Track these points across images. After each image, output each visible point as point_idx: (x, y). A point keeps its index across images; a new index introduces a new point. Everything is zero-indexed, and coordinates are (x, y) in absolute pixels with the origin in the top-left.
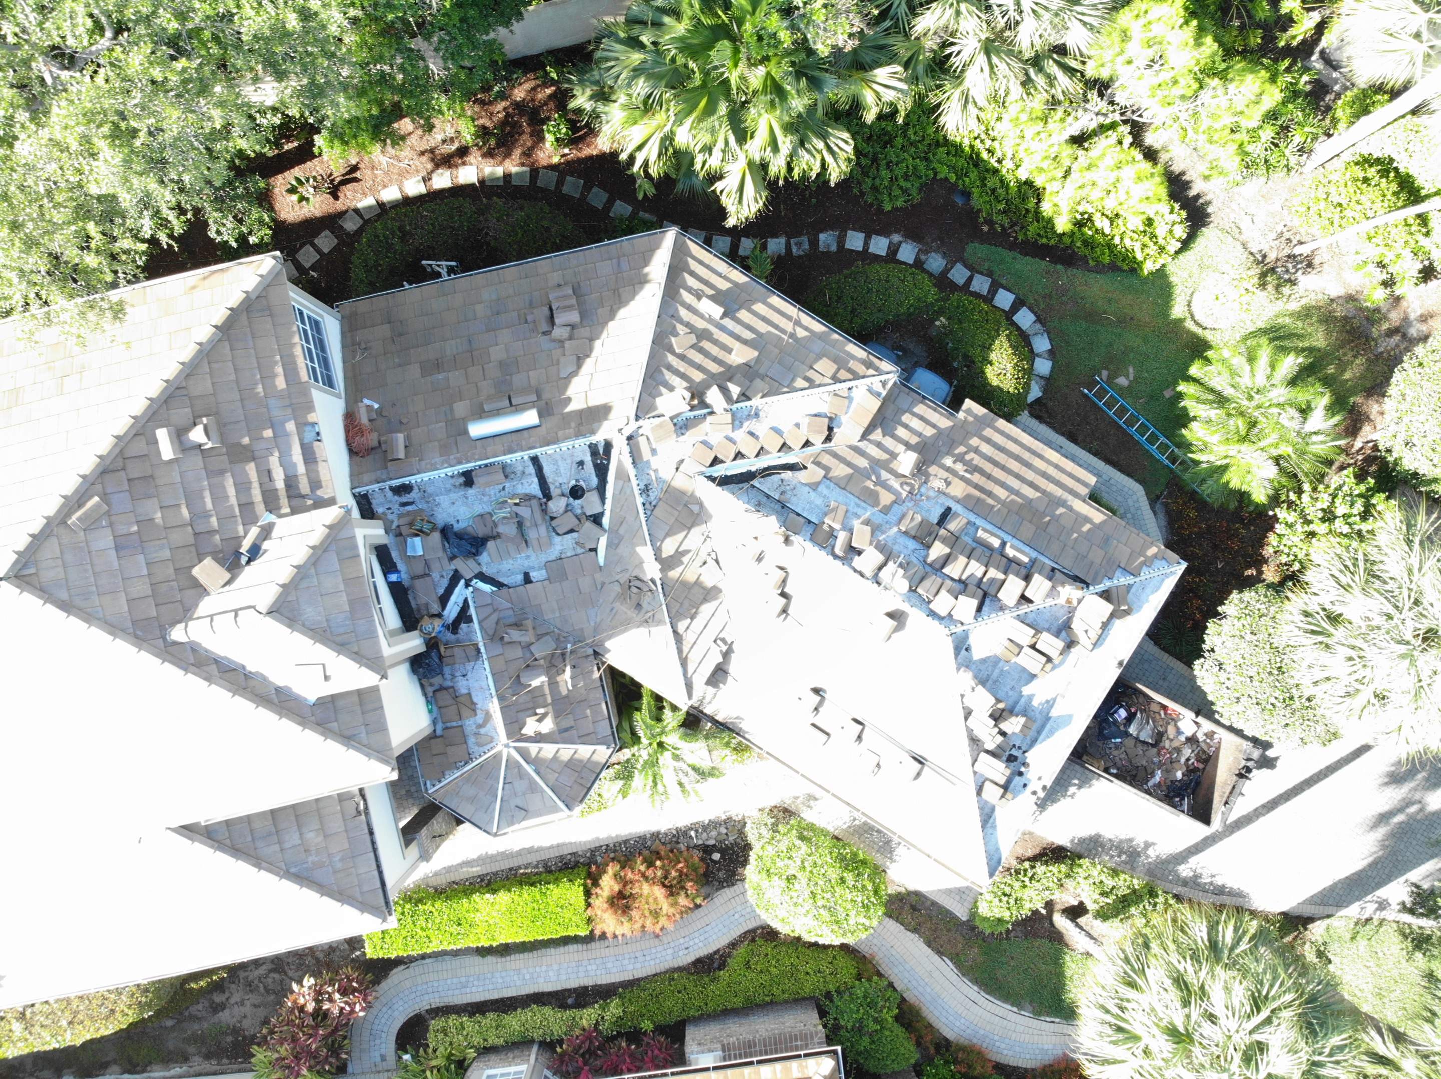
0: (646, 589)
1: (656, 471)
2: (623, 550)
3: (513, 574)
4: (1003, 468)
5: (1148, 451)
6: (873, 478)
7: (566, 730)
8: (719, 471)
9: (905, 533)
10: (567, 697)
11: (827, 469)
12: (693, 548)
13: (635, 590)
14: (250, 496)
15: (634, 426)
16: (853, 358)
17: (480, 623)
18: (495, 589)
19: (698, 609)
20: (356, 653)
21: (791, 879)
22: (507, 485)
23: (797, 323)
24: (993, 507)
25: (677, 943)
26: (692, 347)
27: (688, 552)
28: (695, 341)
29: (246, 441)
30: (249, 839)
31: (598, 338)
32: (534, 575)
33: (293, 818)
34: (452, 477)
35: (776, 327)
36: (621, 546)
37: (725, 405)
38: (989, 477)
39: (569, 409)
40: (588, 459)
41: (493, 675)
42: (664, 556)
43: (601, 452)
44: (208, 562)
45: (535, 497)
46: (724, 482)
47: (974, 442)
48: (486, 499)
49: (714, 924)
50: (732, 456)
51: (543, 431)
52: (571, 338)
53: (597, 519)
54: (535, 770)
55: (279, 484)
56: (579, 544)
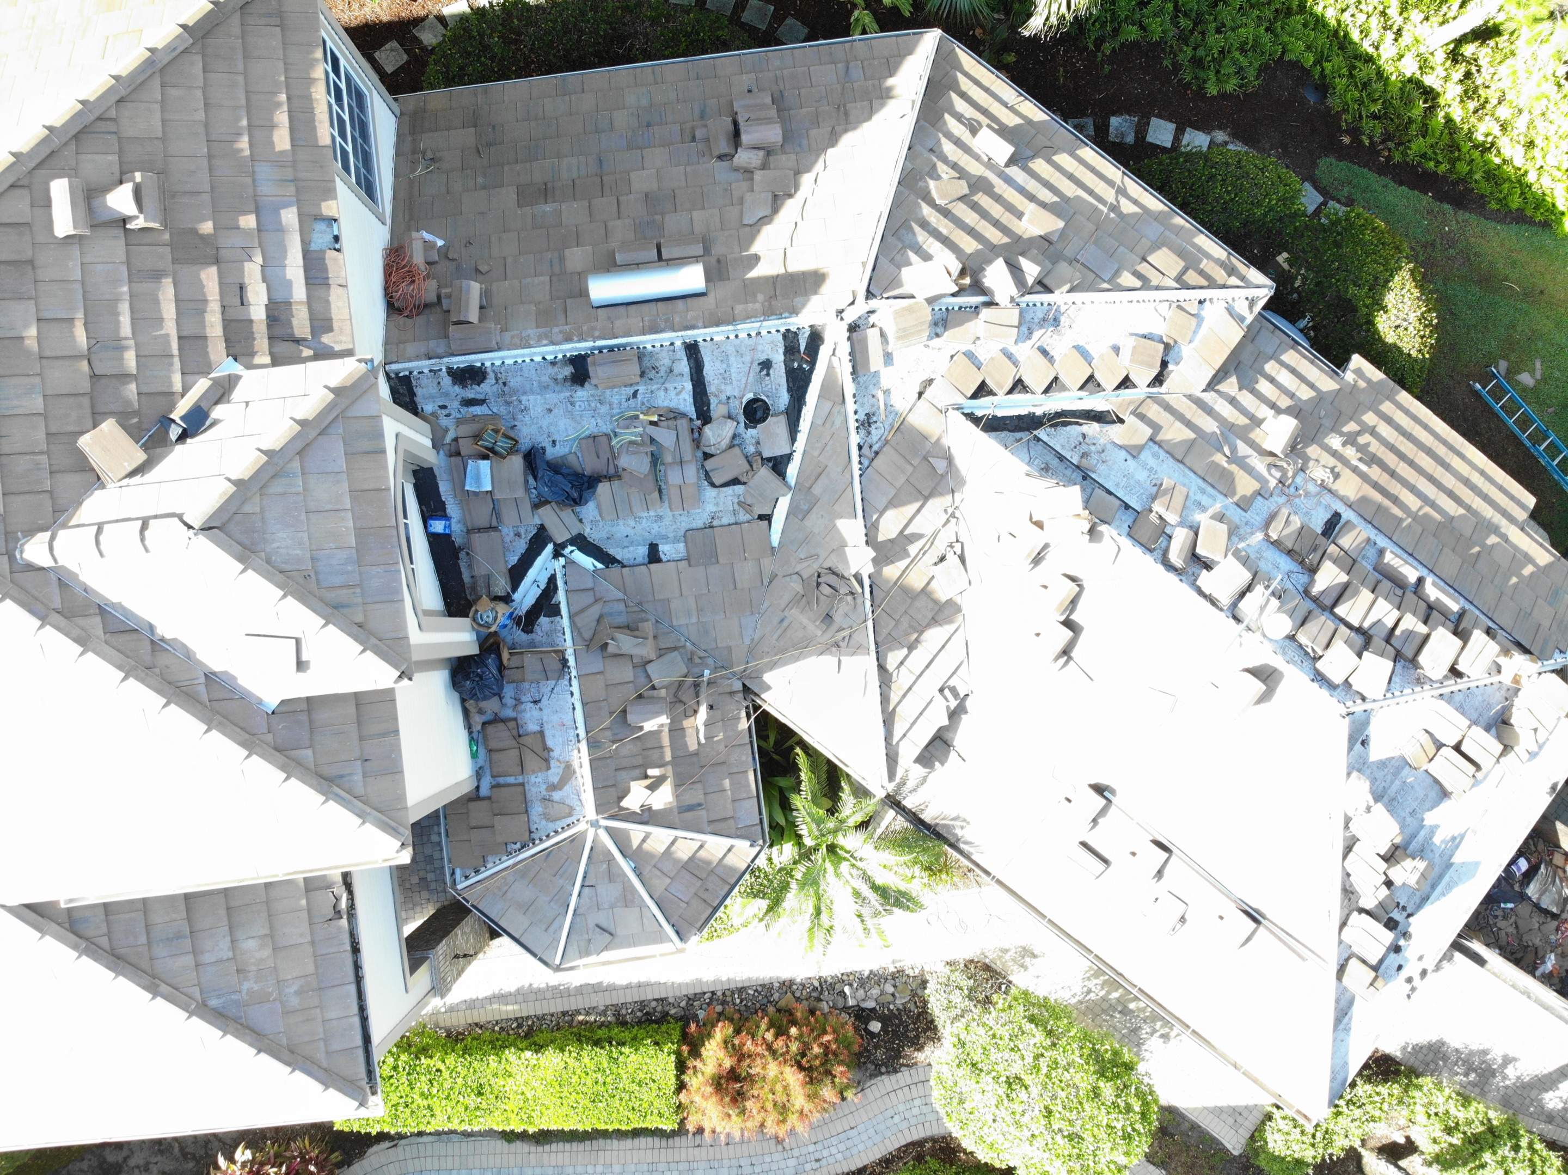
0: (844, 590)
1: (887, 392)
2: (814, 522)
3: (631, 543)
4: (1411, 463)
5: (1557, 483)
6: (1227, 450)
7: (690, 808)
8: (984, 407)
9: (1276, 544)
10: (696, 754)
11: (1156, 428)
12: (928, 531)
13: (826, 590)
14: (203, 325)
15: (862, 306)
16: (1208, 256)
17: (571, 617)
18: (599, 566)
19: (921, 633)
20: (360, 626)
21: (1014, 1082)
22: (642, 389)
23: (1122, 191)
24: (1401, 520)
25: (804, 1151)
26: (962, 199)
27: (920, 536)
28: (966, 191)
29: (207, 227)
30: (143, 939)
32: (665, 549)
33: (223, 912)
34: (553, 363)
35: (1091, 192)
36: (813, 516)
37: (1014, 291)
38: (1393, 474)
39: (753, 274)
40: (778, 358)
41: (584, 704)
42: (881, 538)
43: (802, 348)
44: (109, 426)
45: (684, 415)
46: (993, 425)
47: (1370, 418)
48: (604, 409)
49: (861, 1128)
50: (1009, 385)
51: (710, 301)
52: (764, 167)
53: (778, 465)
54: (635, 870)
55: (258, 312)
56: (744, 505)
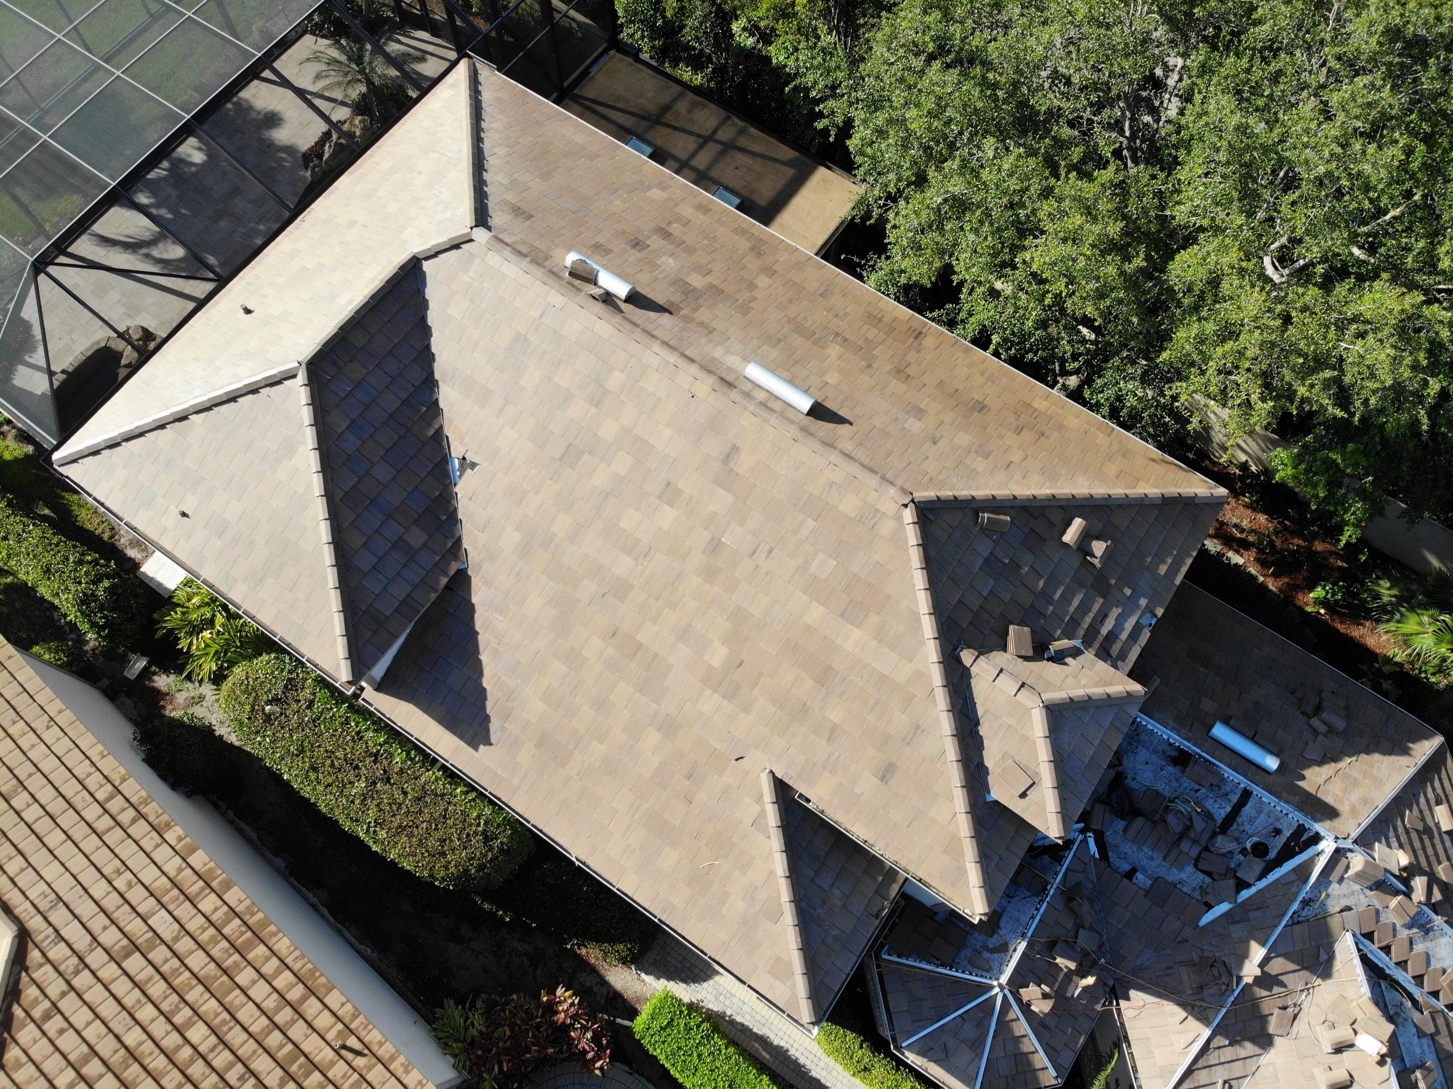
0: (1225, 979)
1: (1328, 896)
2: (1236, 931)
3: (1124, 859)
7: (1047, 1029)
8: (1366, 945)
10: (1067, 999)
11: (1437, 1030)
12: (1291, 986)
13: (1216, 972)
15: (1348, 844)
17: (1066, 872)
18: (1097, 855)
19: (1243, 1040)
20: (1064, 800)
22: (1203, 791)
26: (1418, 831)
27: (1284, 986)
29: (1113, 582)
30: (805, 845)
31: (1350, 756)
32: (1140, 876)
33: (840, 865)
34: (1171, 745)
36: (1237, 927)
37: (1423, 899)
39: (1299, 783)
40: (1287, 833)
41: (1040, 920)
42: (1268, 968)
43: (1303, 839)
44: (1025, 630)
45: (1213, 819)
46: (1366, 959)
48: (1174, 784)
50: (1384, 944)
51: (1272, 781)
52: (1325, 735)
53: (1242, 885)
54: (995, 1032)
55: (1104, 631)
56: (1203, 890)
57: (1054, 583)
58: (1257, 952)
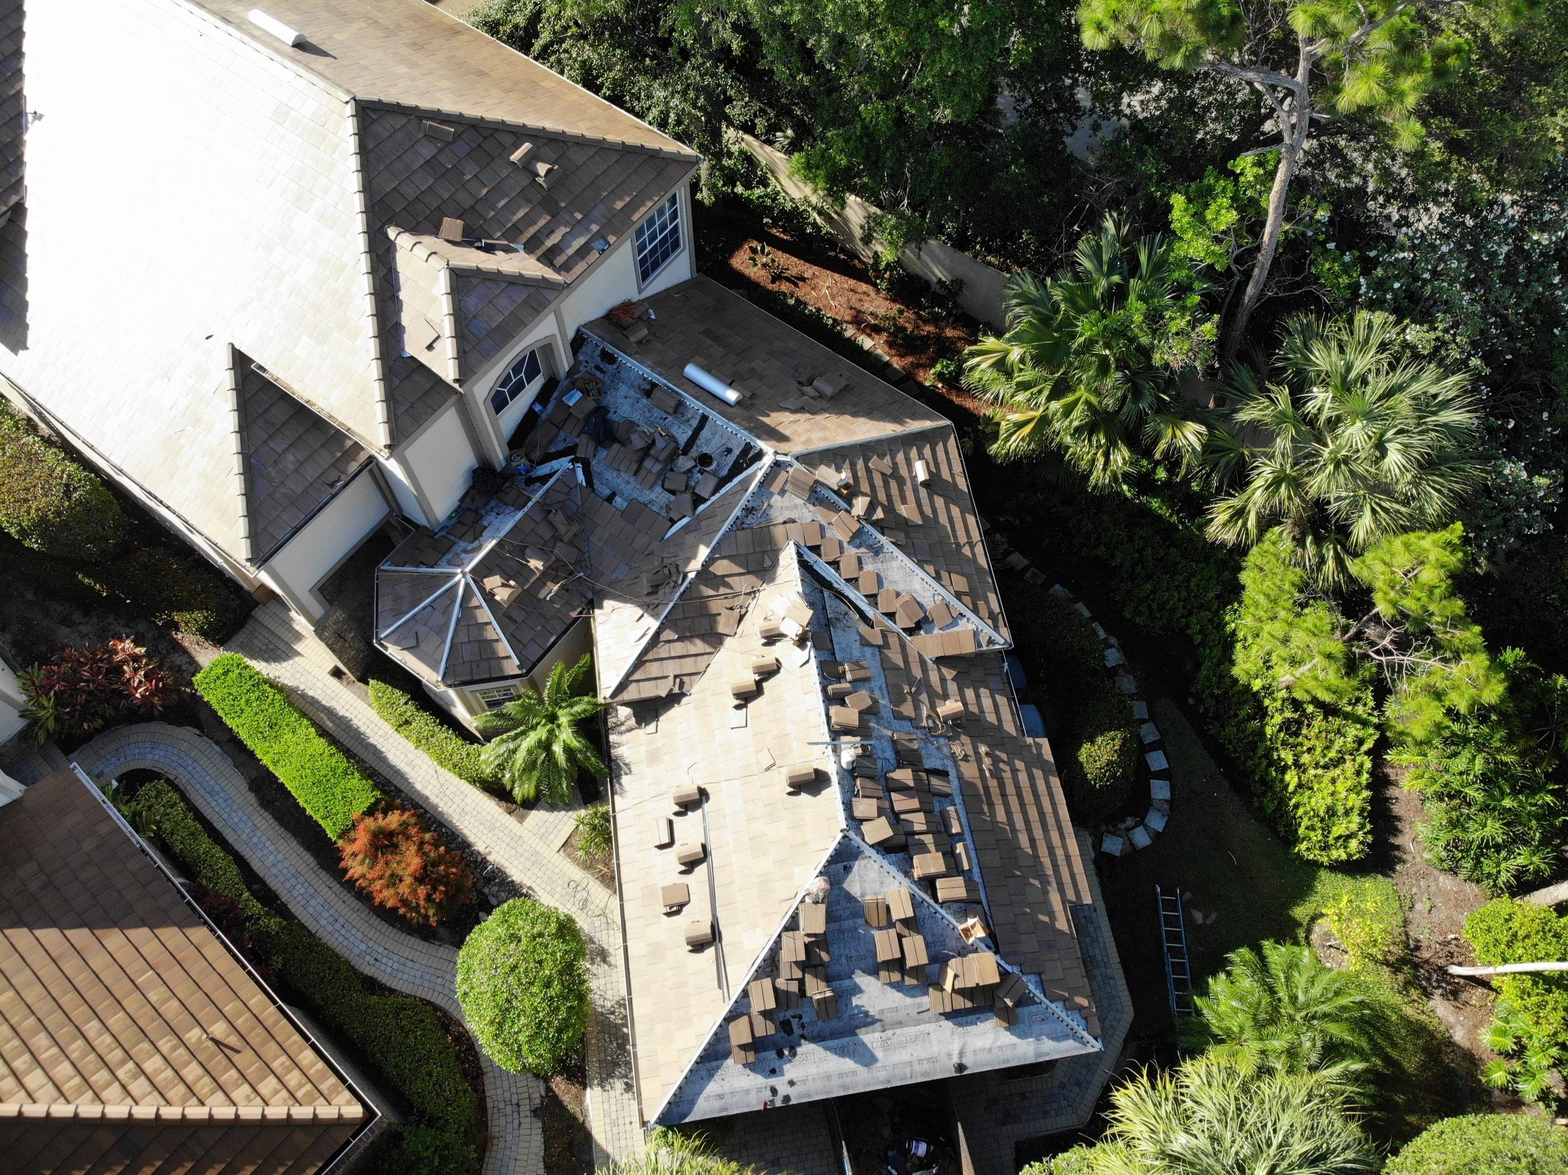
0: (673, 578)
1: (770, 505)
2: (690, 538)
3: (606, 485)
4: (1022, 805)
6: (913, 689)
7: (510, 618)
8: (811, 557)
9: (894, 742)
10: (539, 600)
11: (886, 645)
12: (736, 588)
13: (666, 571)
14: (526, 228)
15: (790, 460)
16: (987, 602)
17: (548, 490)
18: (584, 482)
19: (691, 637)
21: (515, 938)
22: (670, 418)
23: (972, 546)
24: (984, 813)
25: (376, 947)
26: (883, 474)
27: (730, 587)
28: (889, 472)
29: (562, 204)
30: (260, 411)
32: (618, 499)
33: (296, 435)
34: (645, 379)
35: (954, 530)
36: (692, 535)
37: (862, 516)
38: (1004, 795)
39: (762, 418)
40: (737, 452)
41: (513, 527)
42: (711, 569)
43: (750, 455)
44: (460, 223)
45: (676, 442)
46: (804, 565)
47: (1020, 765)
48: (647, 415)
49: (417, 966)
50: (831, 559)
51: (730, 410)
52: (811, 398)
53: (698, 500)
54: (458, 620)
55: (549, 243)
56: (668, 508)
57: (497, 191)
58: (703, 552)
